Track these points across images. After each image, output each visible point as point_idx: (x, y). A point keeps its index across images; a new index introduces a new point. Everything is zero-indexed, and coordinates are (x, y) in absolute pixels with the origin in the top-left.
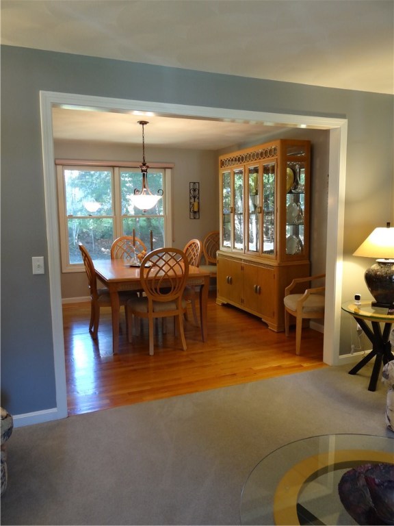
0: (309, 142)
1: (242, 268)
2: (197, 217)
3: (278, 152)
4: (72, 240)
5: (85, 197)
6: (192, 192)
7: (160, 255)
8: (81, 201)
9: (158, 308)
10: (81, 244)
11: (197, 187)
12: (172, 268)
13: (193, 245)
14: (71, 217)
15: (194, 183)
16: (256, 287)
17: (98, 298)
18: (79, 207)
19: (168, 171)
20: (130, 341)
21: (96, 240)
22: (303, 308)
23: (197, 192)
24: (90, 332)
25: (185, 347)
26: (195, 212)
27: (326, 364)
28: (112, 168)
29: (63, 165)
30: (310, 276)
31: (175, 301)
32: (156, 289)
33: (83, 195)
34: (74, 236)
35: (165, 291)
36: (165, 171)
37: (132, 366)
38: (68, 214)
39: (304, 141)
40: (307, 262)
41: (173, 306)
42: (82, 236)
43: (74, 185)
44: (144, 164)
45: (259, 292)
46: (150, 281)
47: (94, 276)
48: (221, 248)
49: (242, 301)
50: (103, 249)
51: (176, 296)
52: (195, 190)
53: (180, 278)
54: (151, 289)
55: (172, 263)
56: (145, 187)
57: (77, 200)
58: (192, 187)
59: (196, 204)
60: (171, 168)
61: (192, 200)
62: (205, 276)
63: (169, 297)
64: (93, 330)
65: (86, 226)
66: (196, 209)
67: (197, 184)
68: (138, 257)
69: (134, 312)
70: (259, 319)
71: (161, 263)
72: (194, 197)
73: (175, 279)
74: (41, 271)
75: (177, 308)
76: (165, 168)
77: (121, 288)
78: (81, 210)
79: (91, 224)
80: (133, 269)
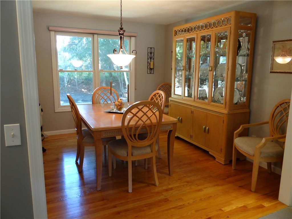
0: (255, 14)
1: (192, 112)
2: (152, 72)
3: (233, 22)
4: (64, 84)
5: (73, 57)
6: (149, 54)
7: (140, 107)
8: (70, 59)
9: (136, 152)
10: (68, 94)
11: (153, 51)
12: (149, 118)
13: (157, 96)
14: (61, 71)
15: (151, 48)
16: (205, 128)
17: (83, 139)
18: (68, 64)
19: (133, 39)
20: (110, 175)
21: (79, 84)
22: (261, 153)
23: (153, 55)
24: (77, 163)
25: (157, 183)
26: (151, 69)
27: (283, 204)
28: (92, 35)
29: (55, 31)
30: (249, 124)
31: (150, 146)
32: (135, 135)
33: (71, 56)
34: (65, 81)
35: (142, 137)
36: (130, 38)
37: (115, 207)
38: (59, 68)
39: (252, 14)
40: (247, 110)
41: (148, 150)
42: (70, 82)
43: (65, 50)
44: (121, 29)
45: (207, 132)
46: (129, 128)
47: (80, 121)
48: (172, 95)
49: (191, 137)
50: (83, 90)
51: (151, 142)
52: (151, 53)
53: (155, 125)
54: (131, 136)
55: (150, 114)
56: (121, 48)
57: (67, 60)
58: (149, 51)
59: (152, 63)
60: (135, 37)
61: (149, 60)
62: (173, 123)
63: (146, 142)
64: (78, 162)
65: (73, 75)
66: (152, 67)
67: (153, 49)
68: (116, 105)
69: (114, 154)
70: (207, 152)
71: (140, 114)
72: (151, 58)
73: (151, 126)
74: (18, 142)
75: (152, 152)
76: (130, 36)
77: (104, 136)
78: (69, 66)
79: (76, 75)
80: (111, 115)
